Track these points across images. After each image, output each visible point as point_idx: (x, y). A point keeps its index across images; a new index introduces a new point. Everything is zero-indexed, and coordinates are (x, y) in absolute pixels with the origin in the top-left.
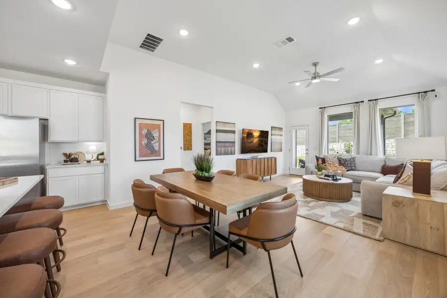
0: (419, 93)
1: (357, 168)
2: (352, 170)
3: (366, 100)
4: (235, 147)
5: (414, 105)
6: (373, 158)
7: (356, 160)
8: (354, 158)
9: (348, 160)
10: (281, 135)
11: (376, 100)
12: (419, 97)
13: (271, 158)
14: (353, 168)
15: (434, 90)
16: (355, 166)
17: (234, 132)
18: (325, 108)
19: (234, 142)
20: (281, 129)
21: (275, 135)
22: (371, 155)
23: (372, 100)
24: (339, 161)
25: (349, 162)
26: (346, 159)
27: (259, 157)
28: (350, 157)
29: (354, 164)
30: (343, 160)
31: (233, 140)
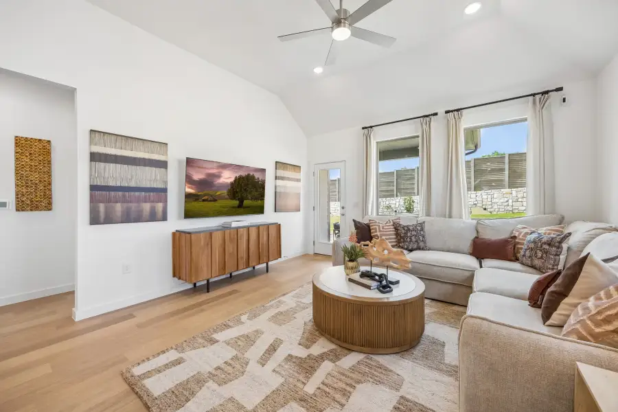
0: (534, 95)
1: (429, 244)
2: (419, 248)
3: (441, 111)
4: (166, 201)
5: (525, 120)
6: (455, 222)
7: (427, 228)
8: (422, 224)
9: (411, 228)
10: (298, 180)
11: (458, 110)
12: (534, 102)
13: (268, 226)
14: (422, 244)
15: (560, 89)
16: (424, 241)
17: (163, 165)
18: (371, 127)
19: (165, 190)
20: (297, 168)
21: (282, 178)
22: (450, 217)
23: (452, 111)
24: (396, 229)
25: (414, 233)
26: (407, 226)
27: (234, 225)
28: (415, 223)
29: (423, 237)
30: (403, 227)
31: (160, 185)
